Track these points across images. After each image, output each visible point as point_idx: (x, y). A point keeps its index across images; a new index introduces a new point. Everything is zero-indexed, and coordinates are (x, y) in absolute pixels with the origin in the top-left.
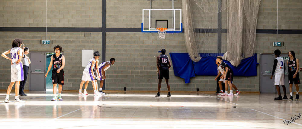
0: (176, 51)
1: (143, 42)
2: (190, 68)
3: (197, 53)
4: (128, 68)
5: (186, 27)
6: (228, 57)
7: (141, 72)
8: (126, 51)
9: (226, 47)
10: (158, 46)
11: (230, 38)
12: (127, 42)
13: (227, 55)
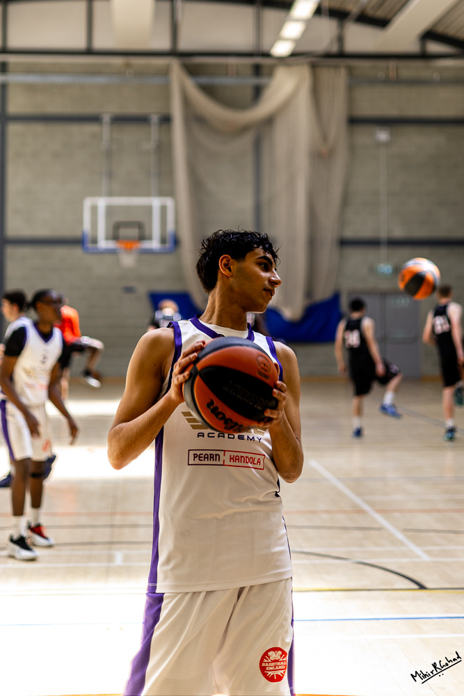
10: (120, 277)
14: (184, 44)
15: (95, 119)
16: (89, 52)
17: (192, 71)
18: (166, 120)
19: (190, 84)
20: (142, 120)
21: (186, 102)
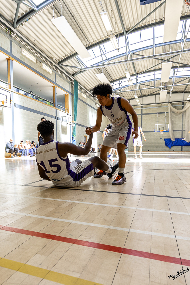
0: (166, 138)
1: (155, 135)
2: (171, 143)
3: (174, 138)
4: (149, 144)
5: (170, 130)
7: (154, 145)
8: (149, 138)
10: (160, 137)
12: (149, 136)
13: (185, 139)
14: (170, 101)
15: (156, 113)
16: (155, 103)
17: (172, 105)
18: (168, 112)
19: (172, 107)
20: (164, 113)
21: (171, 109)
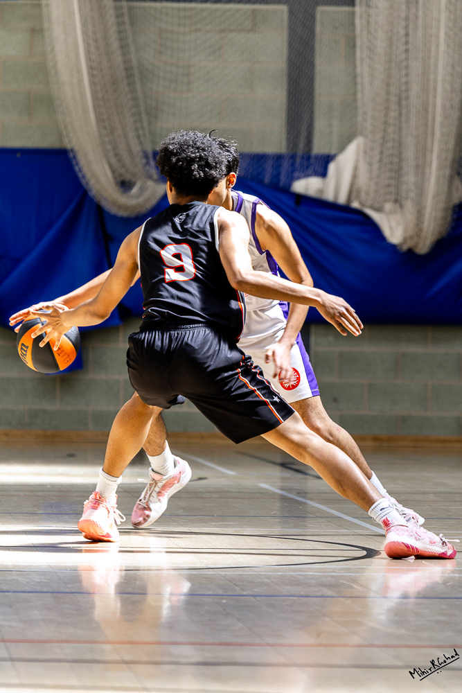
3: (136, 148)
6: (363, 180)
9: (350, 106)
11: (381, 44)
13: (356, 169)
